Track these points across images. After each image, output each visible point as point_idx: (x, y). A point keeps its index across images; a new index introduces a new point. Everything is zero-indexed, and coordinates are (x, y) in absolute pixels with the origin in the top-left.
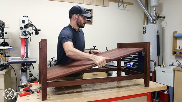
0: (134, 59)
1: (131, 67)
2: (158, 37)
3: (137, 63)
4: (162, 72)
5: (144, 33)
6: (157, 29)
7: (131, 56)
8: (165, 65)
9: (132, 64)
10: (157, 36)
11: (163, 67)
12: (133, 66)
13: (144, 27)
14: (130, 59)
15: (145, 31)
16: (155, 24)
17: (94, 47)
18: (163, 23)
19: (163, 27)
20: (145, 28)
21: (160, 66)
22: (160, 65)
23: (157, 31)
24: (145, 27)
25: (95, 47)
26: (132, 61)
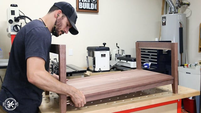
0: (152, 58)
1: (149, 68)
2: (181, 30)
3: (157, 63)
4: (187, 73)
5: (163, 25)
6: (180, 20)
7: (149, 55)
8: (189, 65)
9: (150, 64)
10: (180, 28)
11: (188, 67)
12: (151, 67)
13: (163, 17)
14: (148, 58)
15: (165, 22)
16: (177, 13)
17: (103, 44)
18: (187, 12)
19: (187, 16)
20: (165, 19)
21: (183, 66)
22: (183, 64)
23: (180, 23)
24: (165, 17)
25: (105, 44)
26: (150, 61)
